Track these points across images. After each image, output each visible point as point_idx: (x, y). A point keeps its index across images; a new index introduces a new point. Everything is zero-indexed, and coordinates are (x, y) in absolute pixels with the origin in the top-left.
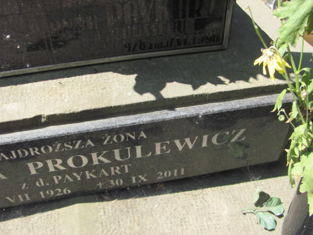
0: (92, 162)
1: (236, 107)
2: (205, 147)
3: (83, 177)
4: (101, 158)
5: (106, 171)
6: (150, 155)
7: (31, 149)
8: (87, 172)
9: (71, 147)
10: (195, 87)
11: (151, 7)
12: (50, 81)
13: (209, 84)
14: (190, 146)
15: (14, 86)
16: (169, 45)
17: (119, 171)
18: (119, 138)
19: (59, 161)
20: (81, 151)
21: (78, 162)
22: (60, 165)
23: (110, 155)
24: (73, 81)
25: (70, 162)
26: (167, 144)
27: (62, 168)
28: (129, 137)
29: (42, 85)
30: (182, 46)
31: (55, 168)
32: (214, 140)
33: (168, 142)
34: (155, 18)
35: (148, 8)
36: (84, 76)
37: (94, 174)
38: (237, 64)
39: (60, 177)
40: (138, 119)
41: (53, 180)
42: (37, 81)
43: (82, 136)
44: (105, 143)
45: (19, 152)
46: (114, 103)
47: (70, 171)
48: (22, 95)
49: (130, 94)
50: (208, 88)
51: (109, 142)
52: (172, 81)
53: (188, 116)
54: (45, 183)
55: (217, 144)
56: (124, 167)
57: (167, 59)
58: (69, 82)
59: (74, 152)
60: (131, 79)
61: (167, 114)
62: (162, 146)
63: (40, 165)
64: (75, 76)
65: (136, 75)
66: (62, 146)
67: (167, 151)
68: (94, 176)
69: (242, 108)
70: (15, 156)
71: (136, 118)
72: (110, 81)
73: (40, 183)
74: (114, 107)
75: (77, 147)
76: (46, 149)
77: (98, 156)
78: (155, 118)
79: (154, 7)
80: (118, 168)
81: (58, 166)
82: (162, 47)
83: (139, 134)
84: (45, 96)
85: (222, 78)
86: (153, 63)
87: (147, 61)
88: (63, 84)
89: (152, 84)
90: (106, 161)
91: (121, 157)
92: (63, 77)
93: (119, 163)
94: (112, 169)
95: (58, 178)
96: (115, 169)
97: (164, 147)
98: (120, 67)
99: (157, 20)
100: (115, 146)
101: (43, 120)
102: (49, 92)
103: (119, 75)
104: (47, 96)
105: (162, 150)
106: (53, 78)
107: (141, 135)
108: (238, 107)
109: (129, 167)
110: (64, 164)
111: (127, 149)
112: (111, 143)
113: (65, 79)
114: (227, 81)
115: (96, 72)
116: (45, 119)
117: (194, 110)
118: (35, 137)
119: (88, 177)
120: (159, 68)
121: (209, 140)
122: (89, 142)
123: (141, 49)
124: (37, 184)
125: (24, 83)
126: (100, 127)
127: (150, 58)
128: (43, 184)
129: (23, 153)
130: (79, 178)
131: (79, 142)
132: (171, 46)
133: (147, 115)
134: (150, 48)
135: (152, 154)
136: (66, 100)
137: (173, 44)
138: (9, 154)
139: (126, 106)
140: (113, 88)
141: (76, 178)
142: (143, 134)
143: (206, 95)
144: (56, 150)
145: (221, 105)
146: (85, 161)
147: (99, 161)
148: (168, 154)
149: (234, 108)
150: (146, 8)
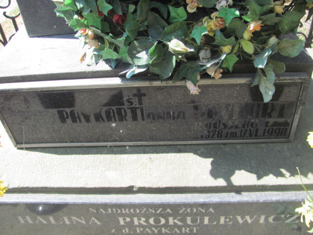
0: (168, 223)
1: (292, 199)
2: (262, 224)
3: (160, 231)
4: (176, 221)
5: (179, 230)
6: (215, 223)
7: (123, 209)
8: (163, 229)
9: (154, 212)
10: (259, 178)
11: (230, 109)
12: (142, 155)
13: (271, 176)
14: (249, 221)
15: (114, 155)
16: (242, 136)
17: (189, 231)
18: (192, 210)
19: (143, 219)
20: (161, 215)
21: (157, 221)
22: (143, 221)
23: (183, 220)
24: (160, 158)
25: (151, 221)
26: (230, 218)
27: (144, 224)
28: (200, 211)
29: (136, 158)
30: (253, 137)
31: (139, 223)
32: (271, 219)
33: (231, 217)
34: (232, 117)
35: (227, 110)
36: (170, 155)
37: (168, 230)
38: (299, 158)
39: (142, 229)
40: (209, 199)
41: (136, 230)
42: (132, 154)
43: (164, 206)
44: (181, 212)
45: (114, 210)
46: (191, 184)
47: (150, 226)
48: (120, 165)
49: (205, 177)
50: (270, 180)
51: (183, 211)
52: (240, 169)
53: (249, 202)
54: (129, 231)
55: (273, 222)
56: (193, 229)
57: (239, 147)
58: (157, 158)
59: (155, 215)
60: (207, 163)
61: (233, 197)
62: (226, 218)
63: (128, 219)
64: (163, 153)
65: (211, 159)
66: (147, 210)
67: (229, 222)
68: (168, 232)
69: (297, 200)
70: (110, 212)
71: (208, 197)
72: (190, 162)
73: (125, 231)
74: (191, 187)
75: (158, 212)
76: (135, 211)
77: (174, 219)
78: (222, 200)
79: (233, 109)
80: (188, 229)
81: (141, 222)
82: (236, 137)
83: (208, 209)
84: (138, 169)
85: (283, 171)
86: (227, 149)
87: (223, 146)
88: (152, 159)
89: (224, 170)
90: (179, 223)
91: (192, 222)
92: (153, 153)
93: (189, 226)
94: (183, 229)
95: (140, 229)
96: (186, 229)
97: (228, 220)
98: (199, 149)
99: (234, 118)
100: (188, 215)
101: (135, 189)
102: (141, 166)
103: (198, 157)
104: (139, 170)
105: (225, 222)
106: (145, 152)
107: (210, 210)
108: (294, 199)
109: (197, 229)
110: (147, 221)
111: (197, 218)
112: (186, 212)
113: (155, 155)
114: (287, 174)
115: (180, 151)
116: (136, 189)
117: (255, 197)
118: (128, 202)
119: (164, 232)
120: (232, 154)
121: (266, 219)
122: (169, 210)
123: (218, 137)
124: (124, 231)
125: (122, 154)
126: (178, 201)
127: (225, 144)
128: (127, 231)
129: (117, 211)
130: (156, 232)
131: (161, 209)
132: (244, 136)
133: (216, 196)
134: (226, 137)
135: (217, 223)
136: (154, 175)
137: (246, 135)
138: (106, 210)
139: (201, 187)
140: (192, 170)
141: (154, 231)
142: (211, 210)
143: (267, 186)
144: (142, 212)
145: (279, 195)
146: (163, 221)
147: (174, 223)
148: (230, 224)
149: (290, 199)
150: (226, 110)
